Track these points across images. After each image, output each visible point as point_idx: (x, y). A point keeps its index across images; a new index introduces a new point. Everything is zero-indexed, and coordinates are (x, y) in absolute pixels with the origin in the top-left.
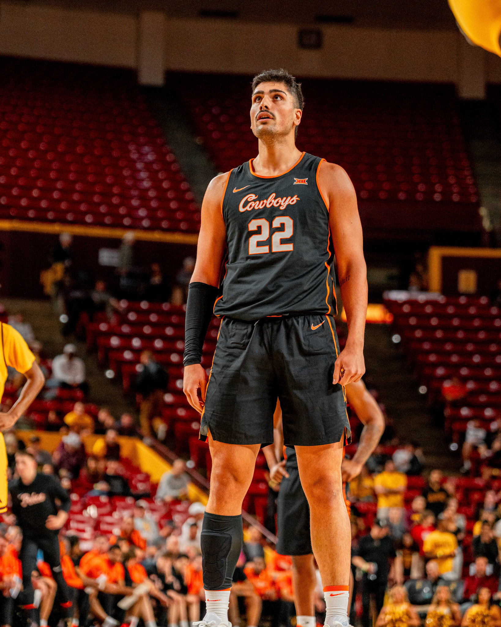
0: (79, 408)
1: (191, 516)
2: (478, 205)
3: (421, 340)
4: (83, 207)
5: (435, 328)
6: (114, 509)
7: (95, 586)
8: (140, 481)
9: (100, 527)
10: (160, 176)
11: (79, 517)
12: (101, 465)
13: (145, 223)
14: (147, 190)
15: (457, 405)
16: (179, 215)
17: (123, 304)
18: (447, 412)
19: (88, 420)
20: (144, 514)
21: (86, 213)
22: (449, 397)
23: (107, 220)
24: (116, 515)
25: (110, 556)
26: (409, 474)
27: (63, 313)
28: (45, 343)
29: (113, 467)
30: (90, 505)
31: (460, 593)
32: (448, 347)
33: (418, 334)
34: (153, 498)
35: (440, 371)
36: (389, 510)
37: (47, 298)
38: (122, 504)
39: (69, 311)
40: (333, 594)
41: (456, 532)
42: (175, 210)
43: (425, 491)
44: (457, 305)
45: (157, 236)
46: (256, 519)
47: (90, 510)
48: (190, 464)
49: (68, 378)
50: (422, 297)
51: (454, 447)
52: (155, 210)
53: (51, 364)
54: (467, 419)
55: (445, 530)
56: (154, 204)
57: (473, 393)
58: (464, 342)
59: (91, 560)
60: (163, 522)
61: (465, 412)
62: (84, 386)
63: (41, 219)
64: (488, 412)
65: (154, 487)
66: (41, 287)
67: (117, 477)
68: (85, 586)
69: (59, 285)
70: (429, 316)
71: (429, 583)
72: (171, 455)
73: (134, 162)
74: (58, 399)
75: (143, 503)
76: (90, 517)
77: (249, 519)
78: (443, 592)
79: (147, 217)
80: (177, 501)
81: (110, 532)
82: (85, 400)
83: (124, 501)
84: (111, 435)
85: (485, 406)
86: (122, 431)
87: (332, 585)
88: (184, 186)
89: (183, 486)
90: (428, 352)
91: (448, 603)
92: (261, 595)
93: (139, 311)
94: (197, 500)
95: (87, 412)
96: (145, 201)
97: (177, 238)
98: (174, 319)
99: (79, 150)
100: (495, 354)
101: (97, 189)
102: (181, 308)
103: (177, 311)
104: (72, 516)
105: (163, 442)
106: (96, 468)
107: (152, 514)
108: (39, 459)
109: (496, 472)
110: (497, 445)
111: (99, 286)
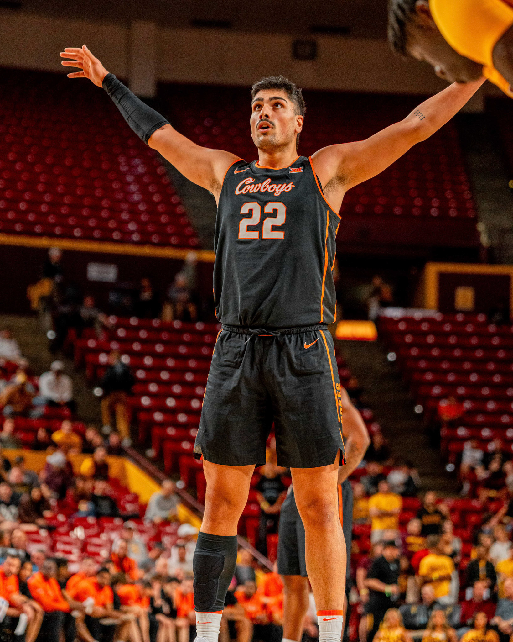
0: (66, 426)
1: (180, 538)
2: (476, 220)
3: (417, 359)
4: (71, 221)
5: (432, 346)
6: (102, 530)
7: (82, 609)
8: (129, 502)
9: (87, 548)
10: (151, 189)
11: (65, 539)
12: (89, 485)
13: (135, 237)
14: (138, 203)
15: (454, 425)
16: (169, 230)
17: (112, 320)
18: (444, 432)
19: (76, 439)
20: (132, 535)
21: (73, 227)
23: (96, 234)
24: (104, 537)
25: (98, 579)
26: (404, 495)
27: (51, 329)
28: (32, 360)
29: (101, 487)
30: (77, 526)
31: (457, 618)
32: (445, 365)
33: (414, 352)
34: (142, 520)
35: (436, 390)
36: (383, 532)
37: (34, 314)
38: (110, 525)
39: (57, 326)
40: (326, 619)
41: (453, 555)
42: (166, 225)
43: (421, 513)
44: (454, 323)
46: (247, 541)
47: (77, 531)
48: (180, 485)
49: (55, 396)
50: (417, 314)
51: (450, 468)
52: (146, 224)
53: (38, 381)
54: (463, 439)
55: (441, 553)
56: (144, 218)
57: (469, 412)
58: (462, 360)
59: (77, 582)
60: (152, 544)
61: (462, 432)
62: (71, 404)
63: (29, 232)
64: (486, 433)
65: (143, 508)
66: (28, 302)
67: (105, 497)
68: (71, 610)
69: (47, 300)
70: (426, 334)
71: (424, 607)
72: (161, 475)
73: (124, 174)
74: (44, 418)
75: (131, 524)
76: (77, 539)
77: (240, 541)
78: (438, 617)
79: (137, 231)
80: (166, 522)
81: (98, 554)
82: (73, 418)
83: (112, 522)
84: (100, 453)
85: (482, 426)
86: (111, 451)
87: (326, 609)
88: (175, 199)
89: (173, 506)
90: (424, 371)
91: (444, 628)
92: (252, 619)
93: (128, 327)
94: (187, 521)
95: (75, 430)
96: (135, 214)
97: (168, 253)
98: (165, 336)
99: (67, 162)
100: (492, 373)
101: (86, 202)
102: (171, 324)
103: (168, 328)
104: (58, 538)
105: (153, 461)
106: (83, 489)
107: (141, 535)
108: (25, 479)
109: (493, 493)
110: (495, 466)
111: (88, 301)
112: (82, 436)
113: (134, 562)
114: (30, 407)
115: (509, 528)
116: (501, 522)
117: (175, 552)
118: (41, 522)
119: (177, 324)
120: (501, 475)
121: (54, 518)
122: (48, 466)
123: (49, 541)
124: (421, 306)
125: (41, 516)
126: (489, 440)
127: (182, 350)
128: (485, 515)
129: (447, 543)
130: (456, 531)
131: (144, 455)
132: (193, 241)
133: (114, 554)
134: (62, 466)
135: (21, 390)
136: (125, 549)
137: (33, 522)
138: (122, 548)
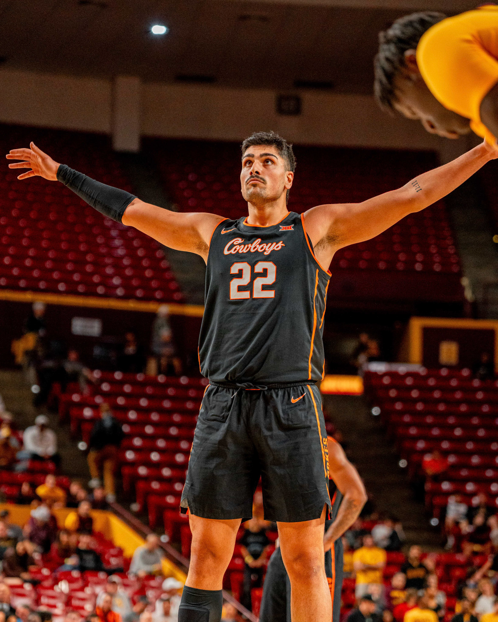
0: (50, 480)
1: (165, 592)
2: (460, 275)
3: (402, 413)
4: (55, 275)
5: (416, 401)
6: (86, 584)
8: (113, 556)
9: (71, 603)
10: (135, 243)
11: (50, 592)
12: (73, 539)
13: (120, 292)
14: (122, 257)
15: (438, 479)
16: (154, 284)
17: (97, 374)
18: (428, 486)
19: (60, 493)
20: (117, 589)
21: (58, 281)
22: (430, 471)
23: (81, 288)
24: (88, 591)
26: (388, 549)
27: (35, 384)
28: (17, 414)
29: (85, 541)
30: (61, 580)
32: (429, 420)
33: (398, 406)
34: (127, 574)
35: (421, 445)
36: (367, 587)
37: (18, 368)
38: (94, 579)
39: (41, 382)
41: (437, 609)
42: (151, 279)
43: (405, 567)
44: (439, 378)
45: (131, 305)
46: (232, 595)
47: (61, 585)
48: (165, 539)
49: (40, 450)
50: (402, 369)
51: (434, 522)
52: (131, 278)
53: (22, 436)
54: (448, 494)
55: (426, 607)
56: (128, 272)
57: (453, 466)
58: (446, 415)
60: (136, 598)
61: (446, 486)
62: (56, 458)
63: (13, 287)
64: (470, 487)
65: (128, 562)
66: (13, 356)
67: (89, 551)
69: (31, 354)
70: (410, 388)
72: (145, 529)
73: (109, 229)
74: (29, 471)
75: (115, 578)
76: (62, 592)
77: (225, 595)
79: (122, 285)
80: (151, 576)
81: (82, 608)
82: (57, 473)
83: (96, 576)
84: (84, 507)
85: (466, 480)
86: (95, 505)
88: (159, 254)
89: (157, 561)
90: (409, 425)
93: (113, 382)
94: (172, 575)
95: (59, 484)
96: (119, 269)
97: (152, 307)
98: (149, 390)
99: (52, 217)
100: (477, 428)
101: (71, 256)
102: (156, 378)
103: (153, 382)
104: (43, 592)
105: (137, 515)
106: (68, 543)
107: (125, 589)
108: (10, 533)
109: (477, 548)
110: (479, 520)
111: (73, 356)
112: (67, 490)
113: (118, 616)
114: (14, 461)
115: (494, 582)
116: (485, 576)
117: (159, 606)
118: (26, 576)
119: (161, 379)
120: (485, 529)
121: (39, 572)
122: (33, 520)
123: (33, 595)
124: (406, 360)
125: (26, 570)
126: (474, 494)
127: (167, 404)
128: (469, 569)
129: (432, 597)
130: (440, 586)
131: (128, 509)
132: (177, 296)
133: (99, 608)
134: (47, 520)
135: (6, 444)
136: (110, 603)
137: (18, 576)
138: (107, 602)
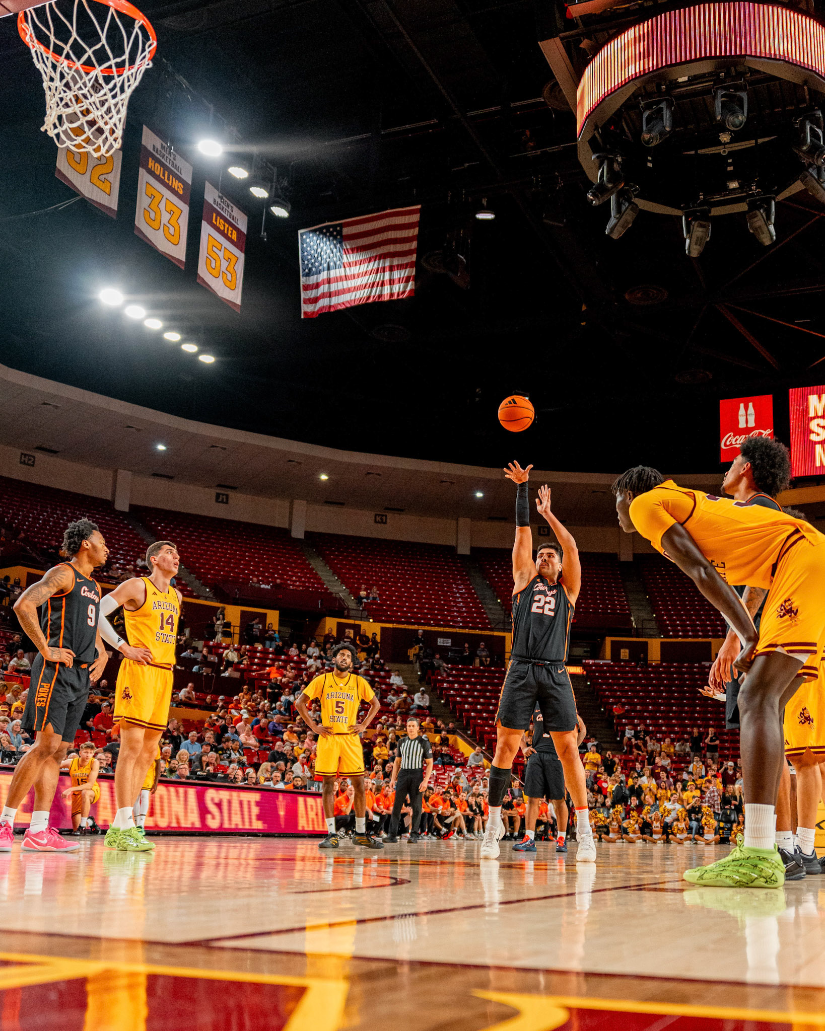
0: (428, 719)
2: (630, 615)
3: (601, 684)
4: (429, 617)
5: (609, 678)
7: (437, 812)
8: (459, 757)
13: (461, 624)
14: (462, 607)
15: (620, 717)
16: (478, 621)
18: (615, 721)
19: (432, 725)
21: (430, 619)
22: (616, 713)
23: (442, 623)
24: (446, 774)
25: (443, 796)
27: (419, 670)
28: (410, 686)
32: (615, 688)
33: (600, 681)
35: (611, 700)
37: (411, 662)
38: (450, 769)
39: (422, 669)
44: (620, 666)
45: (467, 631)
49: (422, 704)
50: (601, 662)
52: (466, 617)
53: (413, 697)
54: (626, 725)
56: (465, 615)
57: (627, 711)
58: (624, 685)
60: (470, 778)
62: (429, 708)
63: (408, 622)
64: (636, 721)
65: (466, 760)
67: (447, 755)
69: (417, 656)
70: (606, 672)
75: (460, 768)
79: (462, 621)
80: (478, 767)
81: (444, 783)
82: (431, 715)
83: (450, 767)
84: (444, 733)
85: (634, 718)
86: (449, 732)
89: (480, 759)
90: (605, 690)
95: (432, 722)
96: (460, 613)
97: (477, 632)
98: (476, 674)
100: (639, 691)
101: (437, 607)
103: (478, 670)
107: (465, 774)
111: (437, 656)
112: (435, 724)
124: (603, 658)
126: (639, 725)
127: (485, 681)
131: (466, 733)
133: (452, 783)
135: (405, 700)
